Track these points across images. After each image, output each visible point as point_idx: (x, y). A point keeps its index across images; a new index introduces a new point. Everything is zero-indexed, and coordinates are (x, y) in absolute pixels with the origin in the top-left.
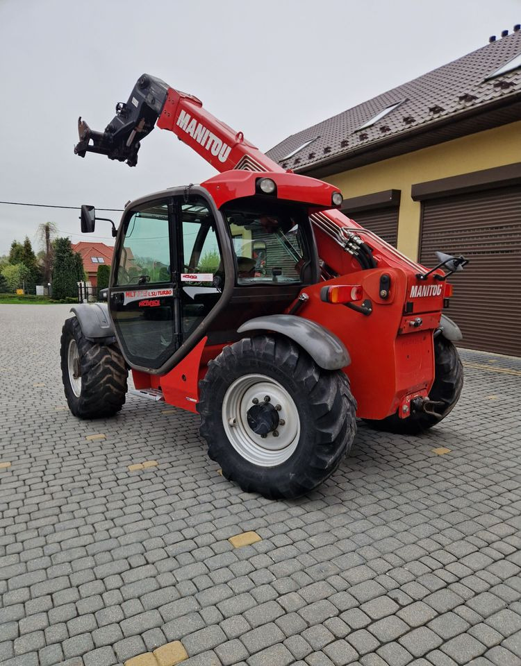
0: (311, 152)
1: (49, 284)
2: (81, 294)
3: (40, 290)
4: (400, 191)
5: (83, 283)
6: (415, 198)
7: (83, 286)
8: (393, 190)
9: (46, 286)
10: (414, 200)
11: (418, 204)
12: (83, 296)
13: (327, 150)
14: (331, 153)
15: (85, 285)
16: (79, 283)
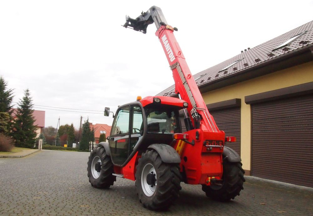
0: (203, 80)
1: (79, 143)
2: (90, 148)
3: (74, 145)
4: (241, 99)
5: (92, 143)
6: (247, 103)
7: (92, 144)
8: (236, 99)
9: (77, 144)
10: (247, 104)
11: (249, 106)
12: (91, 148)
13: (209, 79)
14: (210, 80)
15: (93, 143)
16: (90, 142)
